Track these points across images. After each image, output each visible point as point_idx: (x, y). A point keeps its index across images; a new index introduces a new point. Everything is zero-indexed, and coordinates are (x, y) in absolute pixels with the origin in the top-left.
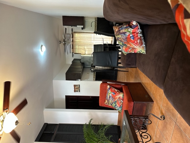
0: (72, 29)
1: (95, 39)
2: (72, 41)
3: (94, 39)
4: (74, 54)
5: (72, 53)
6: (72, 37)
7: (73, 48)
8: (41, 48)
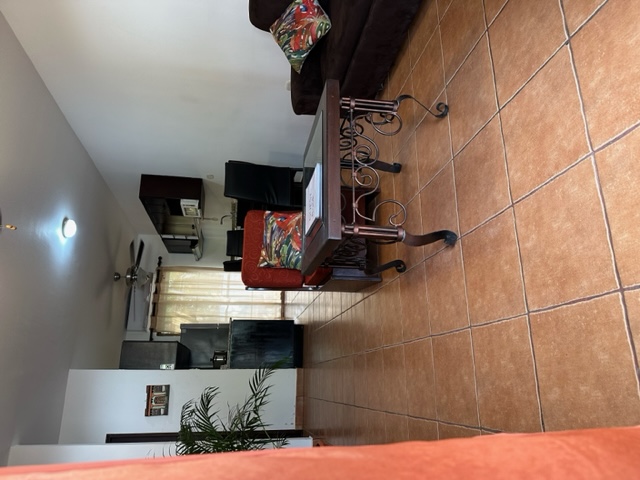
0: (160, 258)
1: (231, 287)
2: (156, 292)
3: (228, 285)
4: (155, 334)
5: (149, 331)
6: (157, 281)
7: (154, 314)
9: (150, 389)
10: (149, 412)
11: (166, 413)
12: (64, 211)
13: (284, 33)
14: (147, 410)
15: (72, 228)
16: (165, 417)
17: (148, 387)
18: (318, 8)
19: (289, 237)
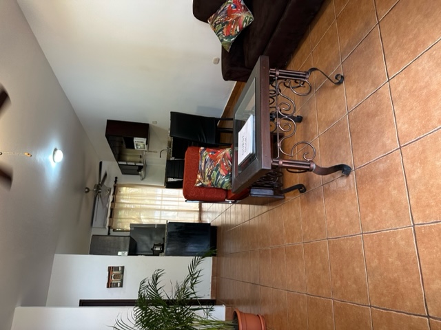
0: (116, 178)
1: (164, 199)
2: (113, 201)
3: (162, 197)
4: (111, 230)
5: (107, 228)
6: (114, 194)
7: (111, 217)
8: (54, 153)
9: (111, 269)
10: (110, 285)
11: (121, 286)
12: (55, 143)
13: (219, 23)
14: (108, 284)
15: (60, 156)
16: (120, 288)
17: (110, 268)
18: (244, 7)
19: (218, 165)
